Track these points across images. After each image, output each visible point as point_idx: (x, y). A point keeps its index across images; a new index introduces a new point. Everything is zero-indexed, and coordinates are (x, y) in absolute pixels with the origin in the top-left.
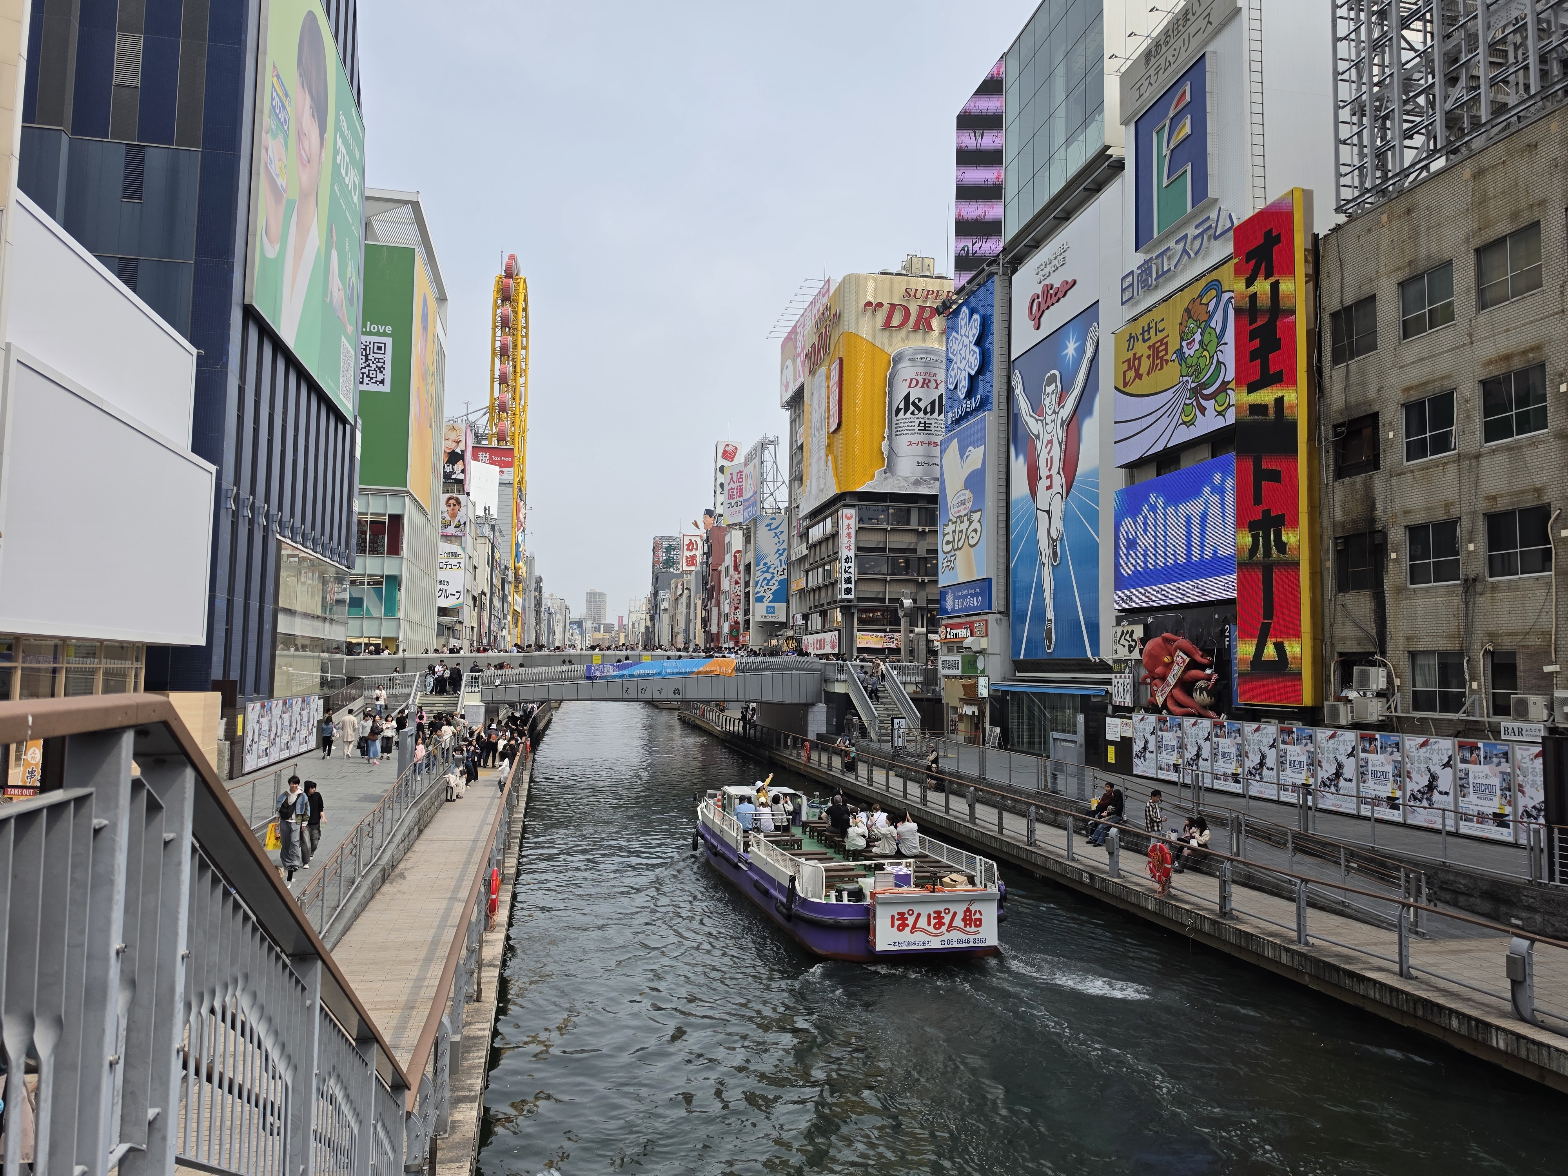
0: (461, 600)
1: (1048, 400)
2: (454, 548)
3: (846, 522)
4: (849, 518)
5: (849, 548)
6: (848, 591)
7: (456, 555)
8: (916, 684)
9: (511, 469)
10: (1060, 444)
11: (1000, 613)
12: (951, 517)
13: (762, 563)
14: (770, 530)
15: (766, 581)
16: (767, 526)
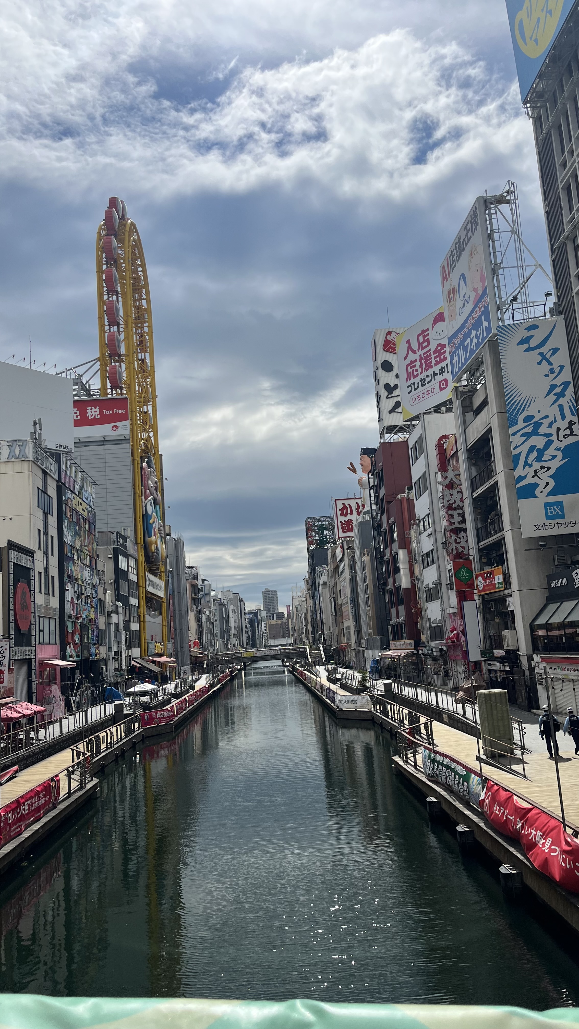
9: (127, 423)
13: (521, 418)
14: (529, 349)
15: (535, 454)
16: (521, 342)
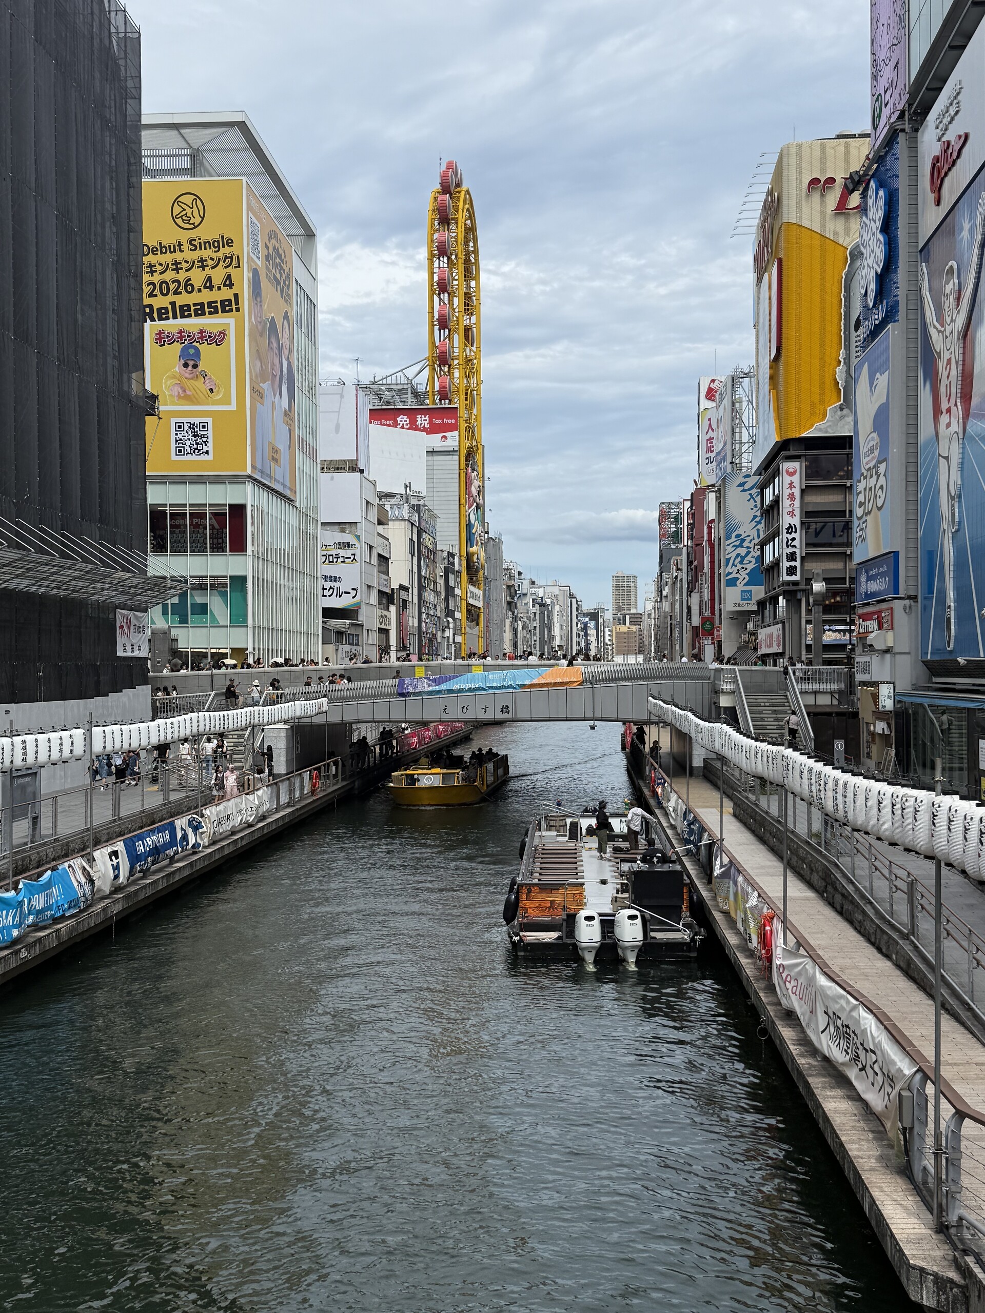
0: (358, 598)
1: (947, 302)
2: (347, 537)
3: (787, 479)
4: (791, 474)
5: (792, 514)
6: (791, 571)
7: (348, 545)
8: (832, 693)
9: (456, 433)
10: (957, 363)
11: (909, 597)
12: (863, 470)
13: (733, 535)
14: (744, 491)
15: (739, 559)
16: (739, 486)
